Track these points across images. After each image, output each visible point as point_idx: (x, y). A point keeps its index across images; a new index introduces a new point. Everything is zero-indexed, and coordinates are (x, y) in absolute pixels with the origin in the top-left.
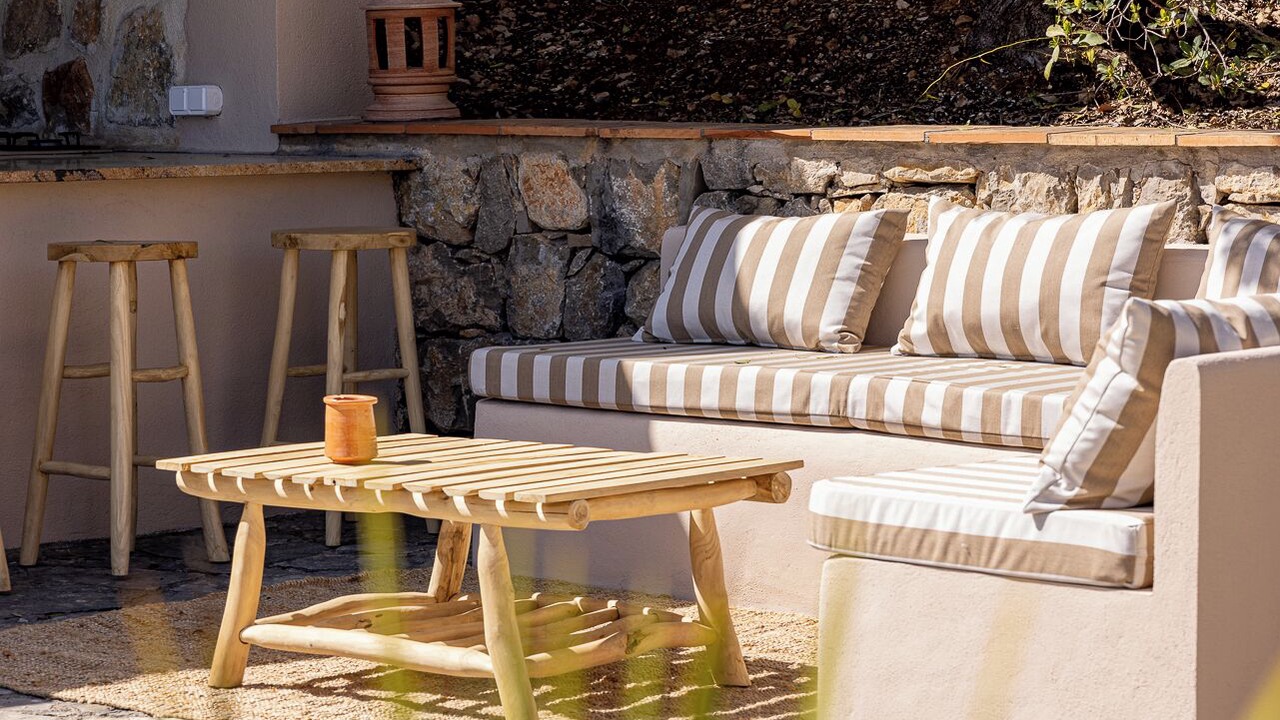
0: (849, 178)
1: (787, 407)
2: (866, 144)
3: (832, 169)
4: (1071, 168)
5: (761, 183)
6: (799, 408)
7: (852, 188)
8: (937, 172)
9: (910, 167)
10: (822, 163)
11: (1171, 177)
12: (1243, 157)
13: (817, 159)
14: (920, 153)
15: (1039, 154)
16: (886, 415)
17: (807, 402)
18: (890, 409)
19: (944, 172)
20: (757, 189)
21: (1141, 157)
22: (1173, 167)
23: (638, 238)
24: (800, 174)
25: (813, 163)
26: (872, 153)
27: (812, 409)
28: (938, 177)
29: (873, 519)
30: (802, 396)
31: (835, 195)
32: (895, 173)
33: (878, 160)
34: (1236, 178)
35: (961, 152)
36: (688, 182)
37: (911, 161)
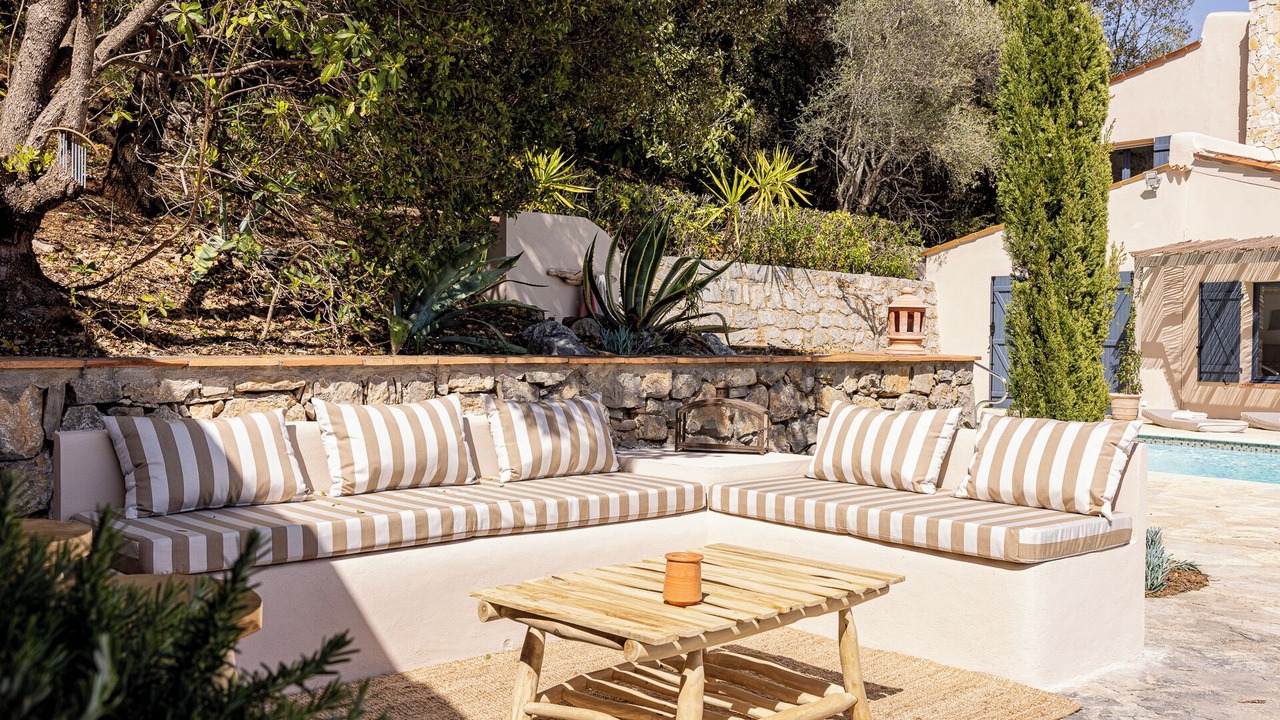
0: (207, 391)
1: (439, 532)
2: (222, 368)
3: (195, 385)
4: (365, 378)
5: (129, 397)
6: (447, 532)
7: (208, 397)
8: (278, 384)
9: (258, 382)
10: (186, 382)
11: (425, 381)
12: (464, 369)
13: (183, 379)
14: (265, 373)
15: (347, 371)
16: (503, 524)
17: (452, 527)
18: (506, 520)
19: (284, 384)
20: (128, 402)
21: (407, 371)
22: (426, 376)
23: (8, 445)
24: (169, 389)
25: (180, 382)
26: (226, 374)
27: (455, 530)
28: (279, 387)
29: (1059, 541)
30: (448, 522)
31: (192, 402)
32: (248, 386)
33: (231, 378)
34: (461, 380)
35: (296, 372)
36: (56, 400)
37: (259, 378)
